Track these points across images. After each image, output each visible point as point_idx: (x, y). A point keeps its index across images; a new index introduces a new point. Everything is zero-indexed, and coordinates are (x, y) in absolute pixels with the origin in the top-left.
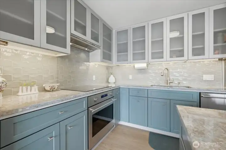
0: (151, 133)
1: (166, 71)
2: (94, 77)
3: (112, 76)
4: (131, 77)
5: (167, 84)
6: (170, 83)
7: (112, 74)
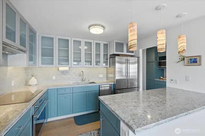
0: (75, 117)
1: (82, 73)
2: (13, 82)
3: (33, 78)
4: (54, 78)
5: (82, 81)
6: (84, 80)
7: (33, 76)
